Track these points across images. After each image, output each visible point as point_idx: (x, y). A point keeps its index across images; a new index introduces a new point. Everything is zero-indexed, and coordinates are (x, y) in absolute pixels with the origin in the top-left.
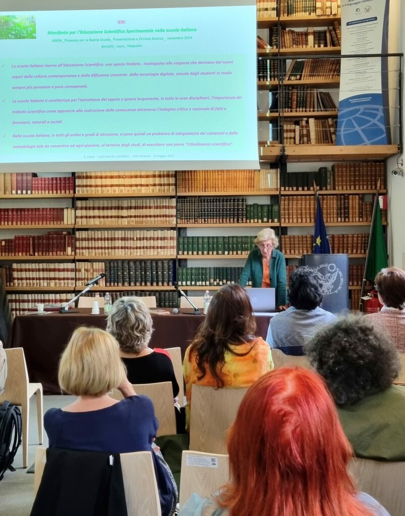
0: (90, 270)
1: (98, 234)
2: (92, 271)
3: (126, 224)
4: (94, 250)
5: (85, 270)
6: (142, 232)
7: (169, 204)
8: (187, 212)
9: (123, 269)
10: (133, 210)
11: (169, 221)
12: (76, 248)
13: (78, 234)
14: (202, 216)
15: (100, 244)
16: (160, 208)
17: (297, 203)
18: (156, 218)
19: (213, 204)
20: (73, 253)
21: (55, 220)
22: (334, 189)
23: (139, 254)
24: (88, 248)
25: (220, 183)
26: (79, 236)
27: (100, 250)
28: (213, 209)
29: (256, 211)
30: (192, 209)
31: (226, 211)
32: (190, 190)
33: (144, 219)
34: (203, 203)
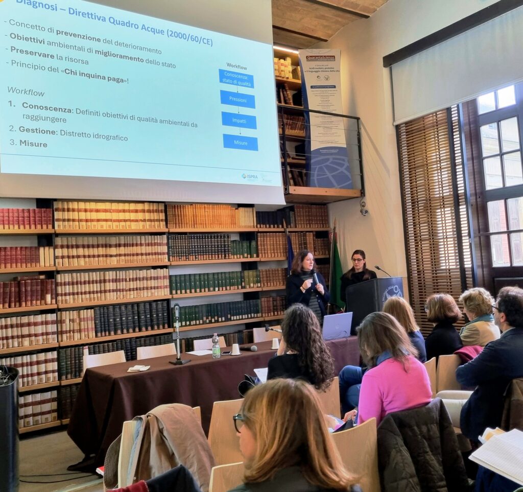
0: (76, 319)
1: (85, 277)
2: (78, 321)
3: (116, 263)
4: (80, 295)
5: (70, 320)
6: (135, 271)
7: (160, 241)
8: (179, 249)
9: (114, 315)
10: (122, 248)
11: (161, 259)
12: (57, 295)
13: (60, 278)
14: (192, 253)
15: (87, 288)
16: (152, 245)
17: (270, 239)
18: (148, 256)
19: (202, 241)
20: (54, 301)
21: (29, 262)
22: (296, 227)
23: (132, 297)
24: (73, 294)
25: (207, 220)
26: (61, 280)
27: (88, 296)
28: (203, 246)
29: (238, 247)
30: (183, 246)
31: (215, 247)
32: (181, 226)
33: (135, 257)
34: (193, 240)
